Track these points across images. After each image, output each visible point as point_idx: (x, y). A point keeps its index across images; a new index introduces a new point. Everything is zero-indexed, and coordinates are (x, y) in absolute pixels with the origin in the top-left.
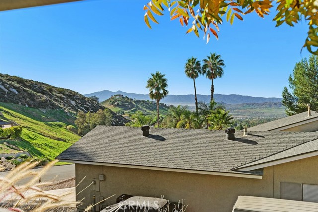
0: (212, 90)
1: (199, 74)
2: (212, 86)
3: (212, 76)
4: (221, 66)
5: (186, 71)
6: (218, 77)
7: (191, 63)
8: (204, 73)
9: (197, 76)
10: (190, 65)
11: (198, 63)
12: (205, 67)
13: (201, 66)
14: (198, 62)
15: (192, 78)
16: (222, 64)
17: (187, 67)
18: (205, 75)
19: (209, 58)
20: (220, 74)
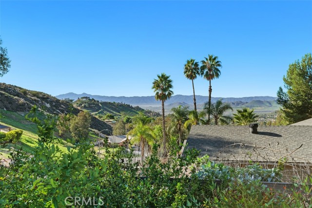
0: (210, 90)
1: (197, 75)
2: (210, 87)
3: (209, 77)
4: (218, 67)
5: (185, 73)
6: (215, 77)
7: (190, 65)
8: (202, 74)
9: (196, 77)
10: (189, 66)
11: (196, 65)
12: (203, 68)
13: (199, 67)
14: (196, 63)
15: (191, 79)
16: (219, 65)
17: (186, 68)
18: (203, 76)
19: (207, 59)
20: (217, 75)
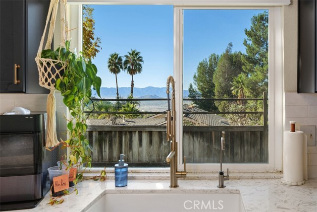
0: (132, 85)
1: (121, 70)
2: (133, 81)
3: (132, 72)
4: (140, 63)
5: (109, 66)
6: (137, 72)
7: (114, 59)
8: (125, 69)
9: (119, 71)
10: (112, 60)
11: (120, 59)
12: (126, 62)
13: (123, 61)
14: (120, 57)
15: (114, 73)
16: (141, 61)
17: (110, 62)
18: (126, 70)
19: (130, 54)
20: (140, 70)
